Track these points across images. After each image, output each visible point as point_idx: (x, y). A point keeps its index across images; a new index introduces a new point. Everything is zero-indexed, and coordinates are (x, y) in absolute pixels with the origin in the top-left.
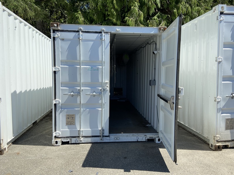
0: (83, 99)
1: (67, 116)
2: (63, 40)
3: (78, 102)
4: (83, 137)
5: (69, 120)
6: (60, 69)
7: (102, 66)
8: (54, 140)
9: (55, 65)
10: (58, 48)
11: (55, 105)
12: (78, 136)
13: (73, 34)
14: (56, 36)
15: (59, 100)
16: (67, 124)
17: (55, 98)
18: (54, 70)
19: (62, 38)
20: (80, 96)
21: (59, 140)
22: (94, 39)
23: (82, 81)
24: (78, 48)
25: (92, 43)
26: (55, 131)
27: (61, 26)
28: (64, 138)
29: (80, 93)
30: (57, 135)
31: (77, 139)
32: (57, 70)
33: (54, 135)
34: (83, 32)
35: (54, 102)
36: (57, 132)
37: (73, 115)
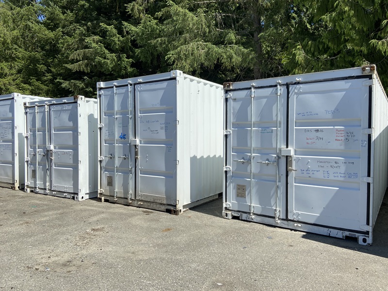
0: (254, 168)
1: (238, 187)
2: (235, 100)
3: (249, 171)
4: (254, 214)
5: (240, 191)
6: (231, 132)
7: (277, 127)
8: (224, 211)
9: (226, 129)
10: (230, 110)
11: (226, 172)
12: (249, 212)
13: (245, 92)
14: (228, 96)
15: (230, 167)
16: (238, 196)
17: (226, 165)
18: (225, 133)
19: (234, 98)
20: (251, 163)
21: (229, 213)
22: (268, 95)
23: (253, 146)
24: (249, 109)
25: (265, 100)
26: (226, 201)
27: (233, 85)
28: (235, 211)
29: (251, 160)
30: (228, 206)
31: (248, 215)
32: (228, 133)
33: (224, 206)
34: (256, 88)
35: (225, 170)
36: (228, 203)
37: (244, 186)
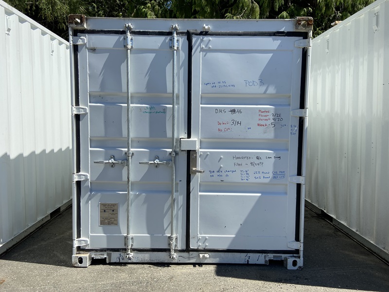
0: (134, 173)
1: (103, 208)
2: (93, 50)
3: (125, 178)
4: (133, 250)
5: (106, 215)
6: (88, 111)
7: (173, 104)
8: (75, 256)
9: (77, 103)
10: (84, 68)
11: (79, 183)
12: (124, 247)
13: (114, 38)
14: (80, 42)
15: (86, 175)
16: (102, 223)
17: (78, 170)
18: (75, 113)
19: (92, 46)
20: (128, 165)
21: (85, 256)
22: (157, 48)
23: (132, 135)
24: (123, 66)
25: (152, 56)
26: (79, 236)
27: (89, 22)
28: (96, 250)
29: (127, 160)
30: (83, 245)
31: (122, 254)
32: (82, 112)
33: (76, 244)
34: (134, 33)
35: (76, 178)
36: (82, 238)
37: (114, 205)
